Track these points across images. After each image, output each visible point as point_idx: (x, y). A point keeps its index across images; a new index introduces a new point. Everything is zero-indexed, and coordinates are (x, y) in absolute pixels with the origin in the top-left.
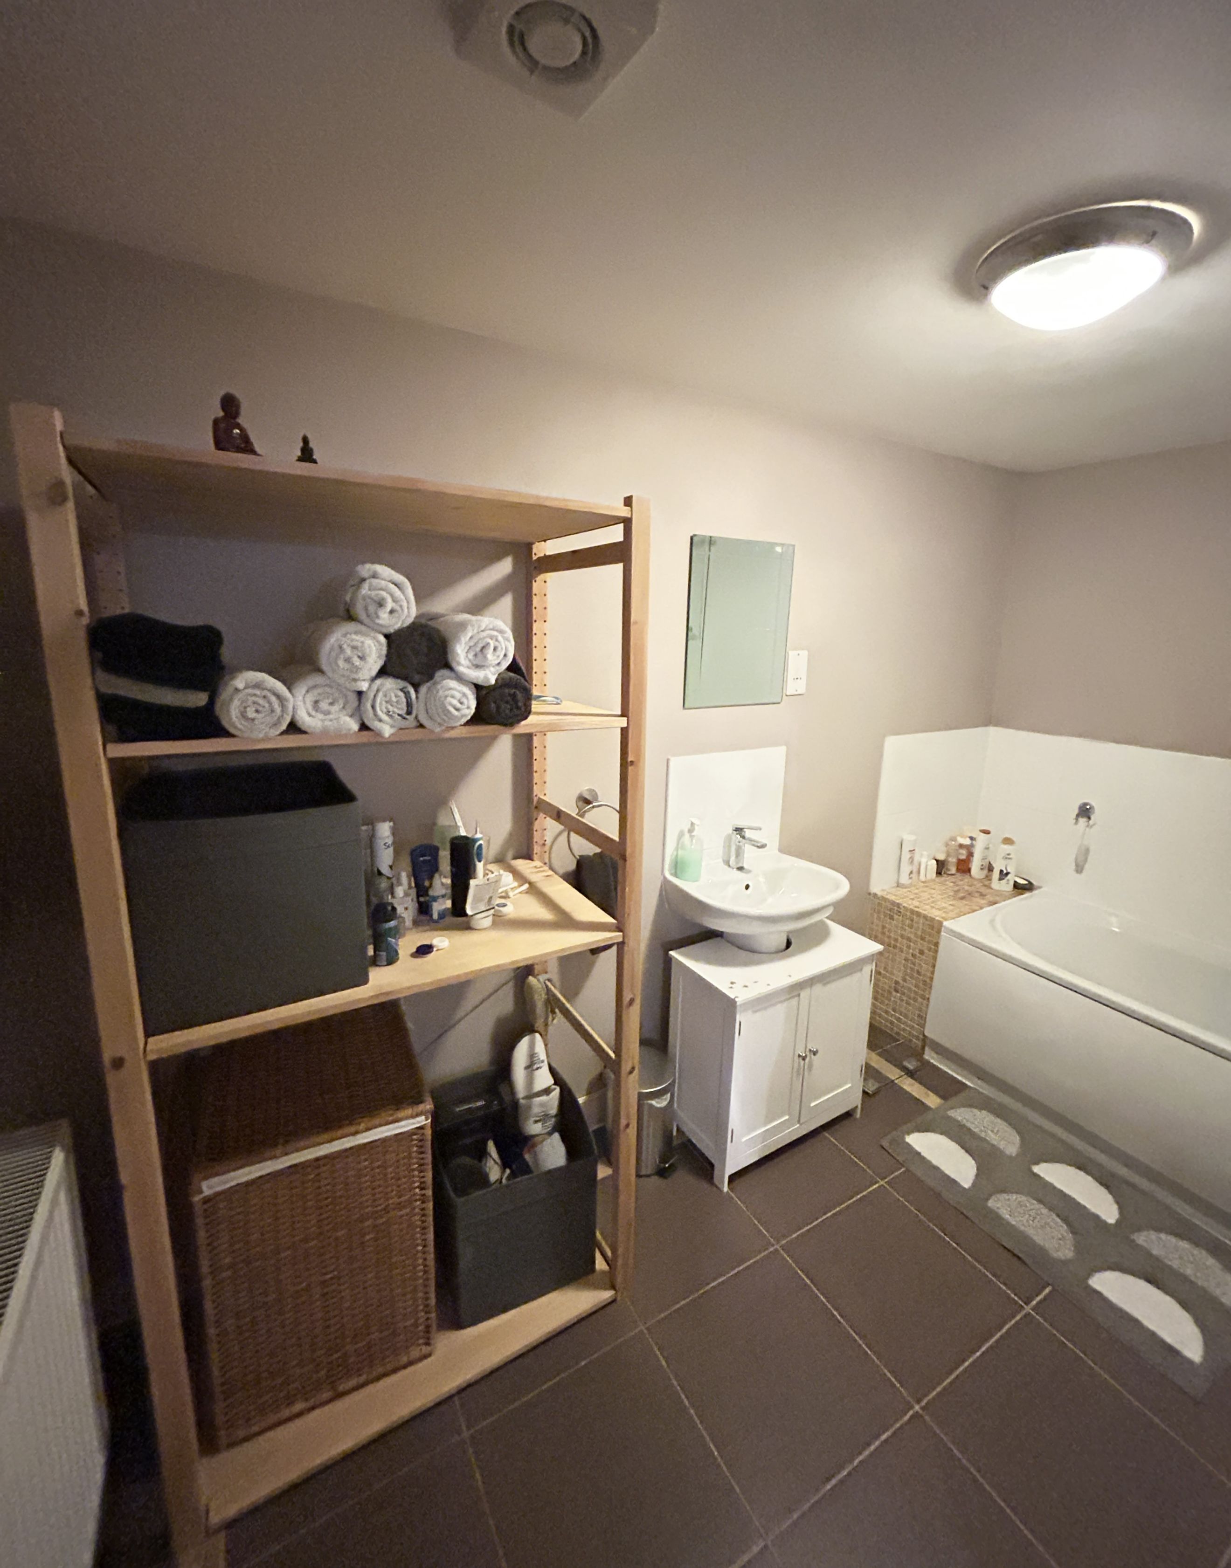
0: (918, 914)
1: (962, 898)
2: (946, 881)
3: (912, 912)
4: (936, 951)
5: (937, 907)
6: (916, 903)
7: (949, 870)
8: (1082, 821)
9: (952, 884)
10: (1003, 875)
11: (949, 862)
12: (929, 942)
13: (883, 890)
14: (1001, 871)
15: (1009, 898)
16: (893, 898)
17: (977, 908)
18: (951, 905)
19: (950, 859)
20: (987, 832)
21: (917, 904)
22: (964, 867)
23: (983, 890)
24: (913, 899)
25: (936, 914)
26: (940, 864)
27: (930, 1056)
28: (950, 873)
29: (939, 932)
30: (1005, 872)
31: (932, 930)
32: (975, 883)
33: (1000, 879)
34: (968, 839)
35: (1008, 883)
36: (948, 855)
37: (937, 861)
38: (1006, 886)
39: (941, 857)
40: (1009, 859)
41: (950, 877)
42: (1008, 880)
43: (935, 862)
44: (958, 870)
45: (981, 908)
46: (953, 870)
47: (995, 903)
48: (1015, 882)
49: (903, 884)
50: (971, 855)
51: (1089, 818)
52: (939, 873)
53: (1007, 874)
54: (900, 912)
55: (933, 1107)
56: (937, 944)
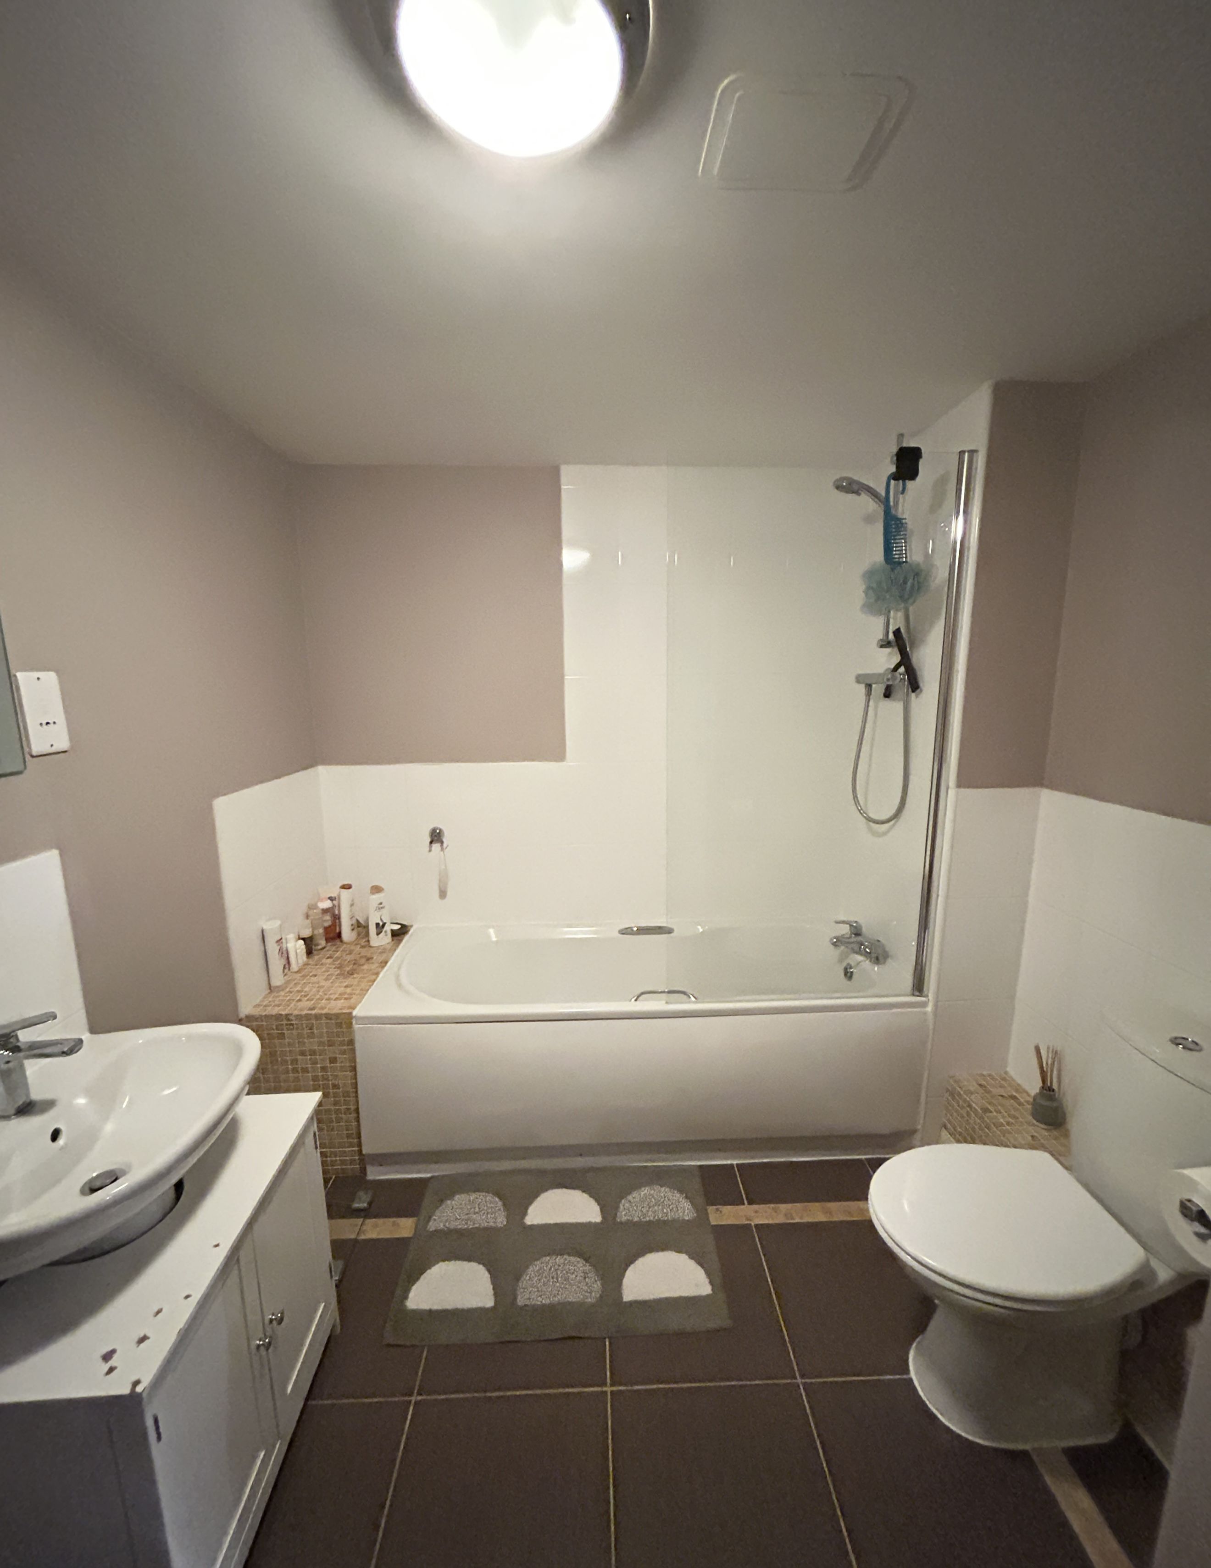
0: (318, 1017)
1: (351, 973)
2: (320, 960)
3: (308, 1017)
4: (353, 1051)
5: (333, 997)
6: (305, 1004)
7: (317, 945)
8: (436, 846)
9: (329, 961)
10: (380, 927)
11: (315, 935)
12: (342, 1043)
13: (258, 1006)
14: (377, 924)
15: (395, 950)
16: (275, 1011)
17: (374, 977)
18: (346, 987)
19: (316, 932)
20: (347, 887)
21: (310, 1004)
22: (334, 935)
23: (364, 952)
24: (300, 1000)
25: (336, 1007)
26: (308, 941)
27: (374, 1174)
28: (320, 947)
29: (349, 1026)
30: (381, 924)
31: (341, 1028)
32: (352, 947)
33: (378, 934)
34: (329, 901)
35: (386, 935)
36: (313, 929)
37: (303, 939)
38: (385, 939)
39: (307, 933)
40: (382, 908)
41: (323, 952)
42: (386, 932)
43: (302, 942)
44: (328, 940)
45: (377, 974)
46: (323, 943)
47: (386, 963)
48: (392, 930)
49: (277, 987)
50: (337, 918)
51: (442, 843)
52: (309, 952)
53: (384, 925)
54: (292, 1025)
55: (410, 1235)
56: (351, 1042)
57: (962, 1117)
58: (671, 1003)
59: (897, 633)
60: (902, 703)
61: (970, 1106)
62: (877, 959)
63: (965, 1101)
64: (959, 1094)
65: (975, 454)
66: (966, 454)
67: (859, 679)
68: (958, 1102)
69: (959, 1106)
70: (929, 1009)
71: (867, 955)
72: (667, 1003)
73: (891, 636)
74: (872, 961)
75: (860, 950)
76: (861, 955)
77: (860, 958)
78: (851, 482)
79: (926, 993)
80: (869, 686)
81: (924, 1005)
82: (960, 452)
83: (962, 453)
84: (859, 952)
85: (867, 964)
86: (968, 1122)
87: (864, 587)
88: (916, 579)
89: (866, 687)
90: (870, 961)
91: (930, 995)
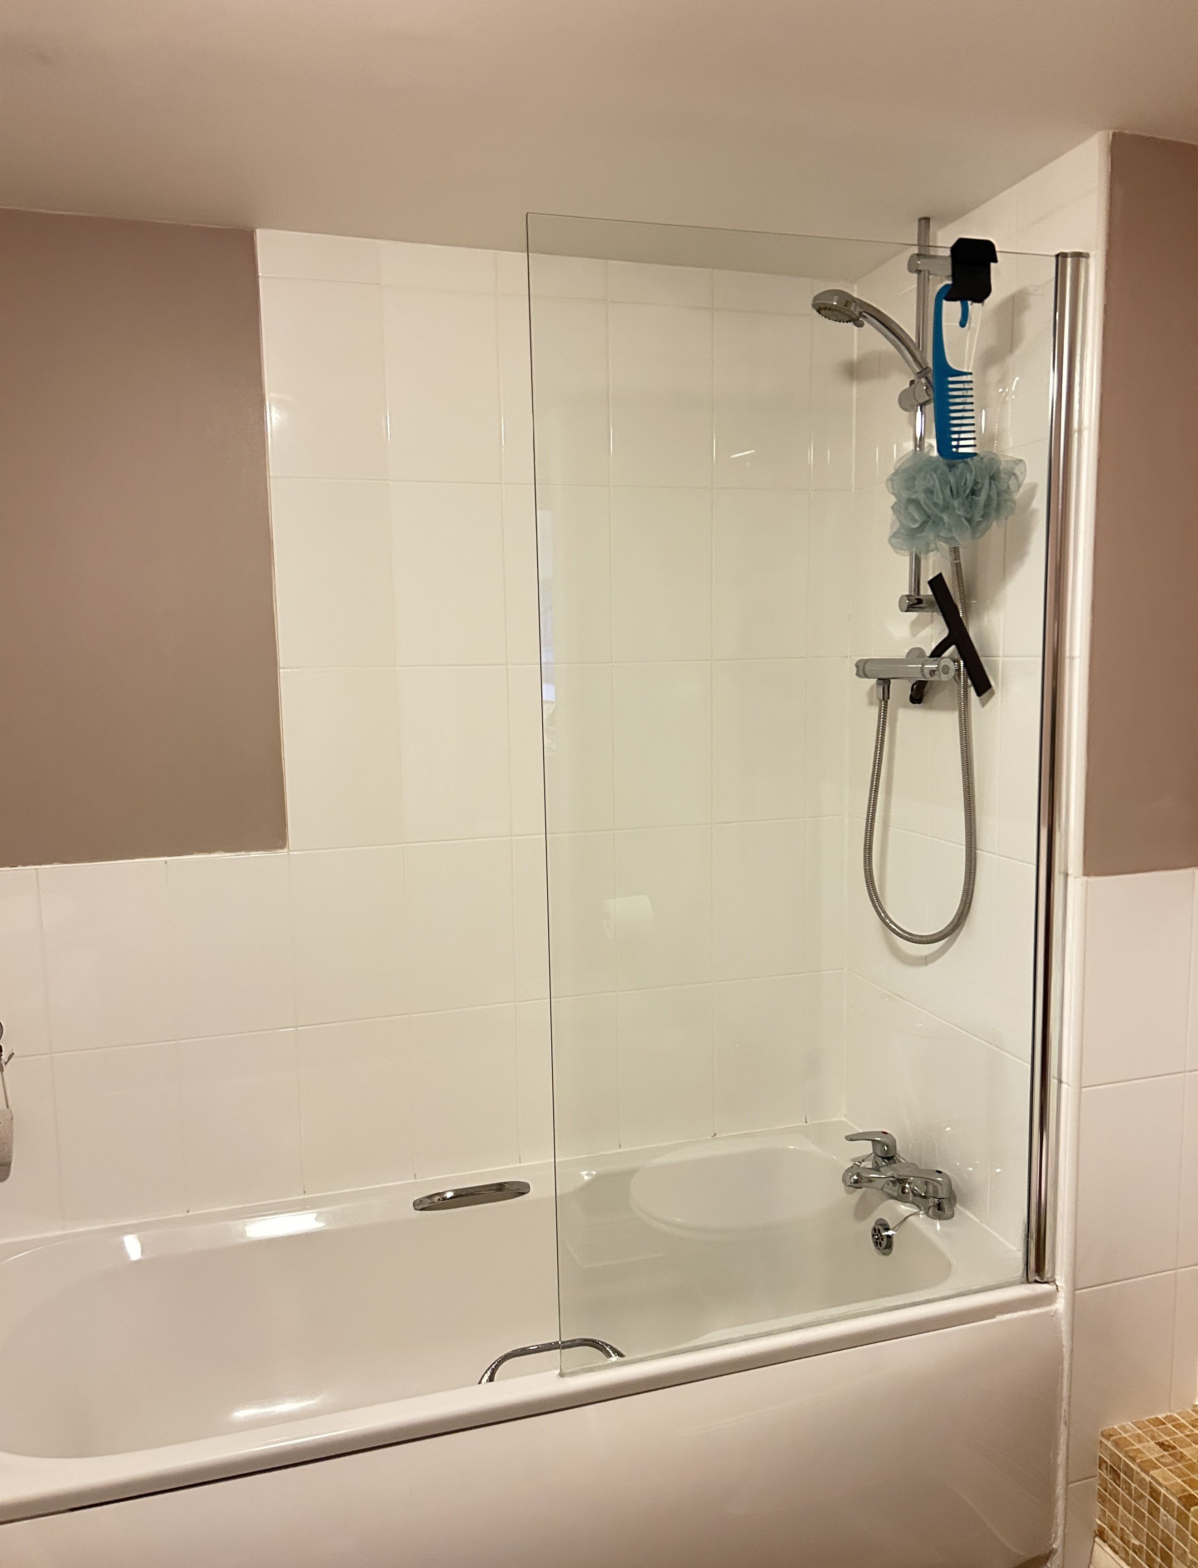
57: (1139, 1516)
58: (573, 1374)
59: (937, 583)
60: (957, 714)
61: (1155, 1494)
62: (939, 1207)
63: (1141, 1482)
64: (1129, 1472)
65: (1083, 260)
66: (1069, 260)
67: (863, 669)
68: (1128, 1489)
69: (1130, 1494)
70: (1060, 1305)
71: (920, 1199)
72: (561, 1375)
73: (926, 591)
74: (930, 1213)
75: (903, 1192)
76: (904, 1201)
77: (904, 1209)
78: (848, 300)
79: (1049, 1275)
80: (885, 683)
81: (1048, 1299)
82: (1057, 256)
83: (1061, 257)
84: (902, 1197)
85: (922, 1222)
86: (1152, 1526)
87: (893, 500)
88: (994, 486)
89: (878, 684)
90: (927, 1213)
91: (1057, 1277)
